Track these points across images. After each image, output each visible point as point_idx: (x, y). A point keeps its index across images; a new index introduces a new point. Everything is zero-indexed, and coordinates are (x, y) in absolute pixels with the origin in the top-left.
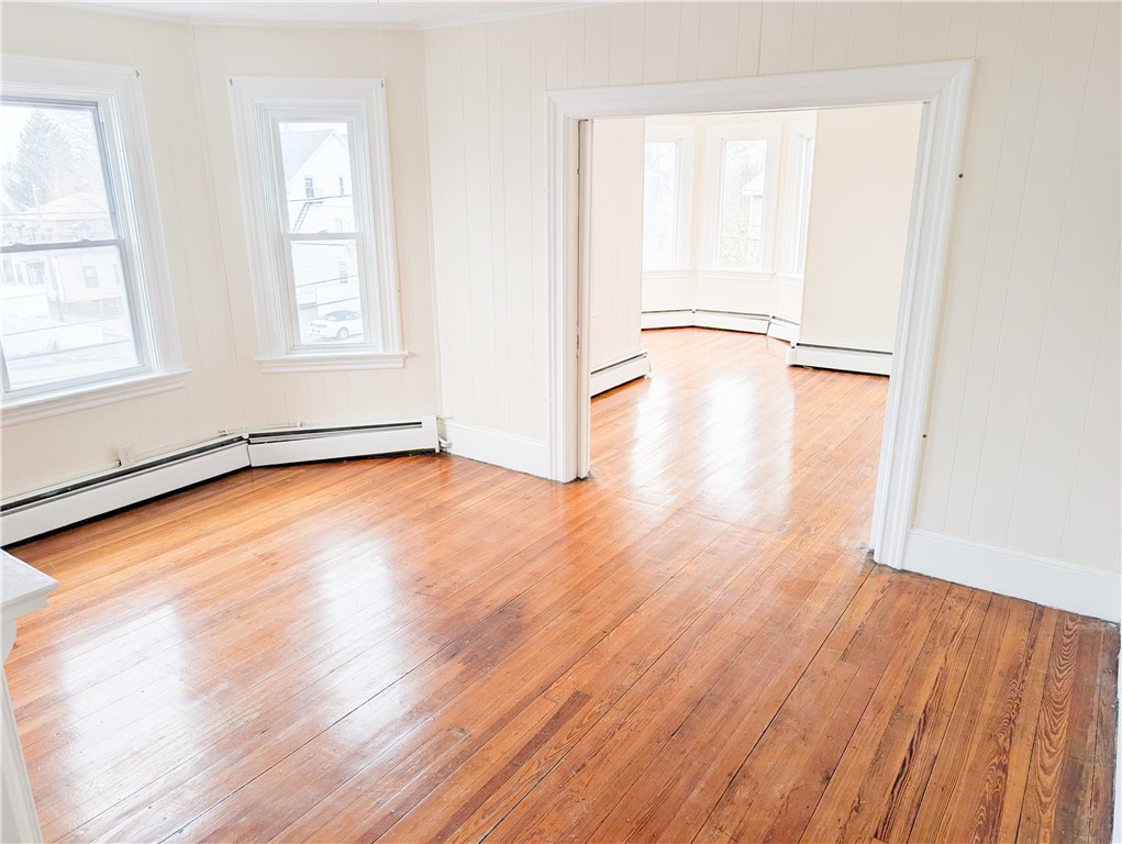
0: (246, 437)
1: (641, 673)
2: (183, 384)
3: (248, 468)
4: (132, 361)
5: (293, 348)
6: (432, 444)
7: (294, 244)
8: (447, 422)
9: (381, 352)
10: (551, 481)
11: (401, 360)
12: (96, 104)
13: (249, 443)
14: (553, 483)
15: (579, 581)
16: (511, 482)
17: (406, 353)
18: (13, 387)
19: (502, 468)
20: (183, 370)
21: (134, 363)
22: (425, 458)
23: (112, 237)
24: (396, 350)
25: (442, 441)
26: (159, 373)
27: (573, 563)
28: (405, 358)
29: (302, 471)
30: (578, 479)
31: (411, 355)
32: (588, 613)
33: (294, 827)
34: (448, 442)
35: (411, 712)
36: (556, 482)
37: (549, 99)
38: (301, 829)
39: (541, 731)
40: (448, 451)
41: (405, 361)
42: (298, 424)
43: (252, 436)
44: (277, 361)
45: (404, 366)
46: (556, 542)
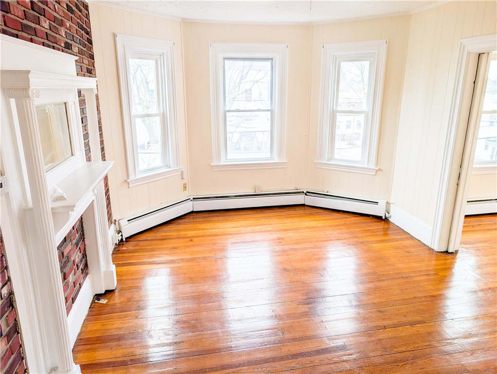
0: (305, 192)
1: (384, 353)
2: (284, 167)
3: (303, 205)
4: (268, 155)
5: (330, 159)
6: (381, 214)
7: (338, 114)
8: (391, 205)
9: (366, 166)
10: (430, 248)
11: (375, 171)
12: (272, 59)
13: (306, 195)
14: (430, 249)
15: (396, 299)
16: (408, 242)
17: (377, 168)
18: (228, 158)
19: (409, 234)
20: (285, 161)
21: (269, 156)
22: (376, 220)
23: (270, 108)
24: (372, 166)
25: (387, 214)
26: (276, 161)
27: (402, 290)
28: (377, 171)
29: (322, 211)
30: (447, 252)
31: (380, 170)
32: (385, 315)
33: (203, 333)
34: (389, 215)
35: (272, 316)
36: (433, 250)
37: (461, 43)
38: (203, 334)
39: (311, 351)
40: (390, 219)
41: (376, 172)
42: (326, 192)
43: (307, 192)
44: (321, 163)
45: (376, 175)
46: (403, 277)
